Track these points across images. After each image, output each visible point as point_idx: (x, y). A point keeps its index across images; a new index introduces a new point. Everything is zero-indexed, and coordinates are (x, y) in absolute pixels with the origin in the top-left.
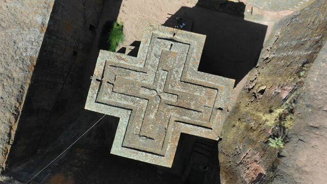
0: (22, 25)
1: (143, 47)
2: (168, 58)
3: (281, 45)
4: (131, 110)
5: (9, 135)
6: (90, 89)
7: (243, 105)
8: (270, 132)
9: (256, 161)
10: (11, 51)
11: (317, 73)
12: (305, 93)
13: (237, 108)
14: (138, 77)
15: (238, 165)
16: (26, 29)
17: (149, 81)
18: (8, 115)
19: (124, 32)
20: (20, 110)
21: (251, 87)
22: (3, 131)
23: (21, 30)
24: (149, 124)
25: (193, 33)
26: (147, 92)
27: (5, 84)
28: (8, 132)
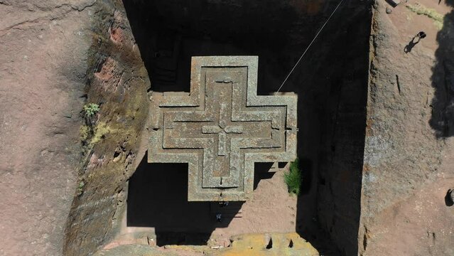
0: (389, 167)
1: (250, 174)
2: (222, 169)
3: (109, 210)
4: (247, 107)
5: (375, 46)
6: (296, 118)
7: (133, 135)
8: (99, 115)
9: (106, 82)
10: (395, 136)
11: (68, 188)
12: (75, 165)
13: (139, 130)
14: (248, 142)
15: (123, 71)
16: (385, 165)
17: (235, 142)
18: (381, 67)
19: (286, 186)
20: (370, 75)
21: (129, 156)
22: (382, 48)
23: (389, 162)
24: (224, 97)
25: (202, 200)
26: (235, 129)
27: (393, 99)
28: (377, 49)
